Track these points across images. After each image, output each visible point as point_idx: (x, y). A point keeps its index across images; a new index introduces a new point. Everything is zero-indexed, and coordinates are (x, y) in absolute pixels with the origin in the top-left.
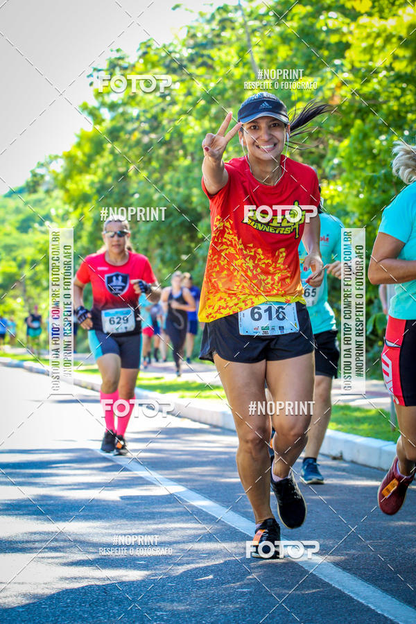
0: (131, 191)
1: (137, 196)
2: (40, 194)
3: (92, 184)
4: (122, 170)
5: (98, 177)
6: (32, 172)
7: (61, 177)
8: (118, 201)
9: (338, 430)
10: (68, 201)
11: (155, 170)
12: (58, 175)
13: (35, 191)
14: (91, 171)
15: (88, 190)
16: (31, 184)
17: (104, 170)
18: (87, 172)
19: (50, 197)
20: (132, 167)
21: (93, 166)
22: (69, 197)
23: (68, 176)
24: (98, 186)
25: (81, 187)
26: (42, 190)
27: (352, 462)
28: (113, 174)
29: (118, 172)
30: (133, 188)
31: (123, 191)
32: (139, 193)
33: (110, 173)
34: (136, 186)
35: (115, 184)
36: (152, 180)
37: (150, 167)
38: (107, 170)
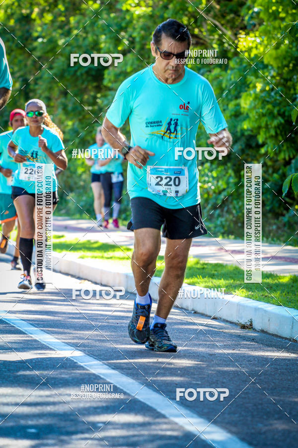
1: (40, 40)
9: (248, 297)
17: (6, 12)
20: (36, 10)
27: (263, 331)
28: (15, 16)
29: (22, 14)
30: (37, 31)
31: (26, 35)
32: (43, 37)
33: (12, 14)
34: (39, 29)
35: (18, 27)
36: (57, 24)
37: (56, 10)
38: (9, 11)
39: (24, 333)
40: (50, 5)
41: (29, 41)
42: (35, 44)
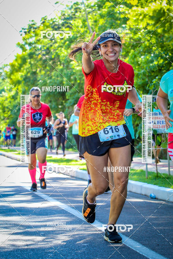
0: (38, 79)
3: (22, 76)
4: (34, 70)
5: (24, 73)
7: (9, 73)
8: (33, 83)
10: (12, 84)
11: (48, 71)
12: (7, 72)
14: (21, 71)
15: (20, 79)
19: (4, 81)
21: (22, 69)
22: (12, 82)
23: (12, 73)
24: (24, 77)
25: (17, 77)
26: (1, 79)
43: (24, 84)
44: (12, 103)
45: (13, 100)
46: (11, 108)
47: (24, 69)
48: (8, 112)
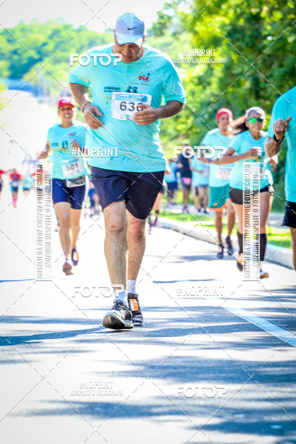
0: (265, 33)
1: (270, 38)
2: (167, 37)
3: (223, 26)
4: (254, 11)
5: (229, 18)
6: (159, 13)
7: (190, 18)
8: (250, 45)
10: (196, 46)
11: (289, 11)
12: (186, 16)
13: (162, 34)
14: (222, 13)
15: (218, 32)
16: (158, 26)
17: (235, 11)
18: (217, 13)
19: (177, 39)
20: (265, 9)
21: (224, 7)
22: (197, 40)
23: (198, 18)
24: (229, 28)
25: (210, 30)
26: (168, 32)
28: (245, 16)
29: (251, 14)
30: (266, 30)
31: (256, 34)
32: (272, 35)
33: (242, 14)
34: (269, 28)
35: (247, 26)
36: (286, 22)
37: (285, 8)
38: (239, 11)
39: (263, 330)
40: (279, 3)
41: (259, 40)
42: (265, 42)
43: (228, 45)
44: (196, 95)
45: (200, 87)
46: (194, 110)
47: (229, 7)
48: (188, 117)
